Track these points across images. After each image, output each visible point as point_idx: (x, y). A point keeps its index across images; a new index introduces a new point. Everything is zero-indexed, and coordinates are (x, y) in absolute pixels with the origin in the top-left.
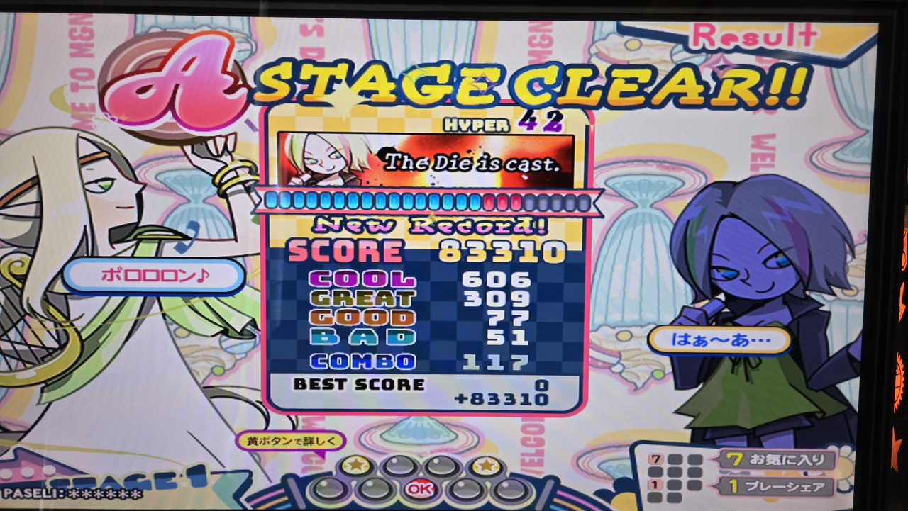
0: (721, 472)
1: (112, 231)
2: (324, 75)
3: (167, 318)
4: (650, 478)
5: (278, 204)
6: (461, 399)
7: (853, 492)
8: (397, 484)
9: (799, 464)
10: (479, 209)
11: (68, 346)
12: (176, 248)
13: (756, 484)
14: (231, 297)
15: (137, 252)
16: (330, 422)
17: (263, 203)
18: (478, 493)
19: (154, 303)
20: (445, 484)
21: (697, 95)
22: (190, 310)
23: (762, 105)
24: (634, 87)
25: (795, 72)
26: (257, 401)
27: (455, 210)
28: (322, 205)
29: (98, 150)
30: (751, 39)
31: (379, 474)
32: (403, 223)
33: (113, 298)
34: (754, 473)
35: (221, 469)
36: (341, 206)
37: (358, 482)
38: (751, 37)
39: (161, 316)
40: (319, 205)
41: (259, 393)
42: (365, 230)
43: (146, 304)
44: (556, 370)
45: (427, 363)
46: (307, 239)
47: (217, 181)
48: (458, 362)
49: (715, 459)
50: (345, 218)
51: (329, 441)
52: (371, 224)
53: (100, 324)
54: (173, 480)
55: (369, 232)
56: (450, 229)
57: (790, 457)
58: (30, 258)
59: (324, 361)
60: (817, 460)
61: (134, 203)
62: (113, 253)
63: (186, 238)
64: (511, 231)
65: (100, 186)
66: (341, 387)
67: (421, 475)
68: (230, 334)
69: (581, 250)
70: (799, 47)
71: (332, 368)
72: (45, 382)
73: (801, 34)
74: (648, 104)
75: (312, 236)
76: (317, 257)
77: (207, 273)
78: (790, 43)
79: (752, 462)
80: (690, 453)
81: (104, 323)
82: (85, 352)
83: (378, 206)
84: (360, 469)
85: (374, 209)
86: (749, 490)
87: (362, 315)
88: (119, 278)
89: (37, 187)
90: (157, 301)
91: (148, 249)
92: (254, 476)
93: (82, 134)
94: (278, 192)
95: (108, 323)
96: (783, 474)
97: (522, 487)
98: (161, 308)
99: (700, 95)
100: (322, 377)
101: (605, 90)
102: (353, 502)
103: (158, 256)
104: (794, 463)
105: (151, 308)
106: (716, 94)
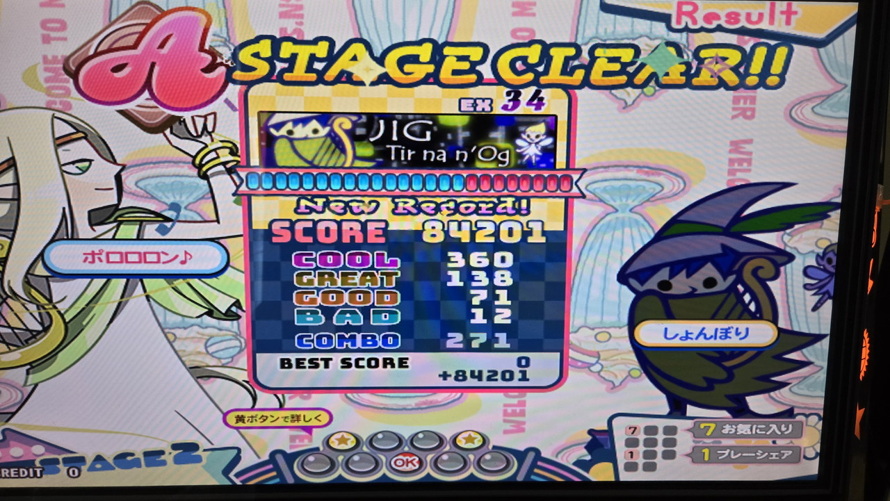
0: (694, 441)
1: (92, 213)
2: (304, 52)
3: (151, 300)
4: (627, 449)
5: (260, 185)
6: (445, 376)
7: (818, 459)
8: (384, 459)
9: (768, 433)
10: (462, 190)
11: (52, 328)
12: (158, 230)
13: (727, 452)
14: (215, 279)
15: (118, 234)
16: (317, 400)
17: (244, 184)
18: (462, 465)
19: (137, 284)
20: (430, 457)
21: (679, 75)
22: (174, 291)
23: (742, 85)
24: (616, 67)
25: (775, 52)
26: (244, 381)
27: (438, 191)
28: (305, 186)
29: (74, 131)
30: (733, 18)
31: (365, 449)
32: (386, 204)
33: (95, 280)
34: (725, 442)
35: (210, 446)
36: (324, 186)
37: (345, 457)
38: (733, 16)
39: (145, 298)
40: (301, 186)
41: (246, 373)
42: (349, 211)
43: (129, 287)
44: (537, 347)
45: (411, 342)
46: (290, 220)
47: (197, 161)
48: (442, 340)
49: (689, 430)
50: (328, 199)
51: (316, 418)
52: (354, 205)
53: (83, 306)
54: (163, 457)
55: (352, 213)
56: (433, 210)
57: (759, 426)
58: (9, 241)
59: (310, 341)
60: (786, 429)
61: (113, 184)
62: (93, 235)
63: (167, 219)
64: (494, 211)
65: (77, 167)
66: (327, 366)
67: (406, 449)
68: (215, 315)
69: (562, 229)
70: (780, 27)
71: (317, 347)
72: (30, 364)
73: (782, 13)
74: (630, 83)
75: (294, 217)
76: (301, 238)
77: (190, 254)
78: (772, 21)
79: (723, 431)
80: (665, 425)
81: (87, 305)
82: (69, 334)
83: (361, 187)
84: (347, 444)
85: (357, 190)
86: (720, 458)
87: (346, 295)
88: (100, 260)
89: (13, 168)
90: (140, 284)
91: (129, 231)
92: (242, 452)
93: (58, 114)
94: (260, 173)
95: (91, 305)
96: (753, 442)
97: (504, 459)
98: (145, 291)
99: (682, 74)
100: (308, 356)
101: (588, 68)
102: (340, 476)
103: (139, 238)
104: (764, 432)
105: (134, 289)
106: (697, 74)
